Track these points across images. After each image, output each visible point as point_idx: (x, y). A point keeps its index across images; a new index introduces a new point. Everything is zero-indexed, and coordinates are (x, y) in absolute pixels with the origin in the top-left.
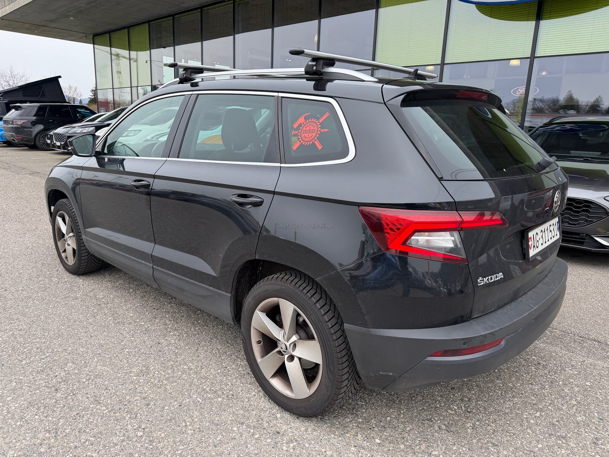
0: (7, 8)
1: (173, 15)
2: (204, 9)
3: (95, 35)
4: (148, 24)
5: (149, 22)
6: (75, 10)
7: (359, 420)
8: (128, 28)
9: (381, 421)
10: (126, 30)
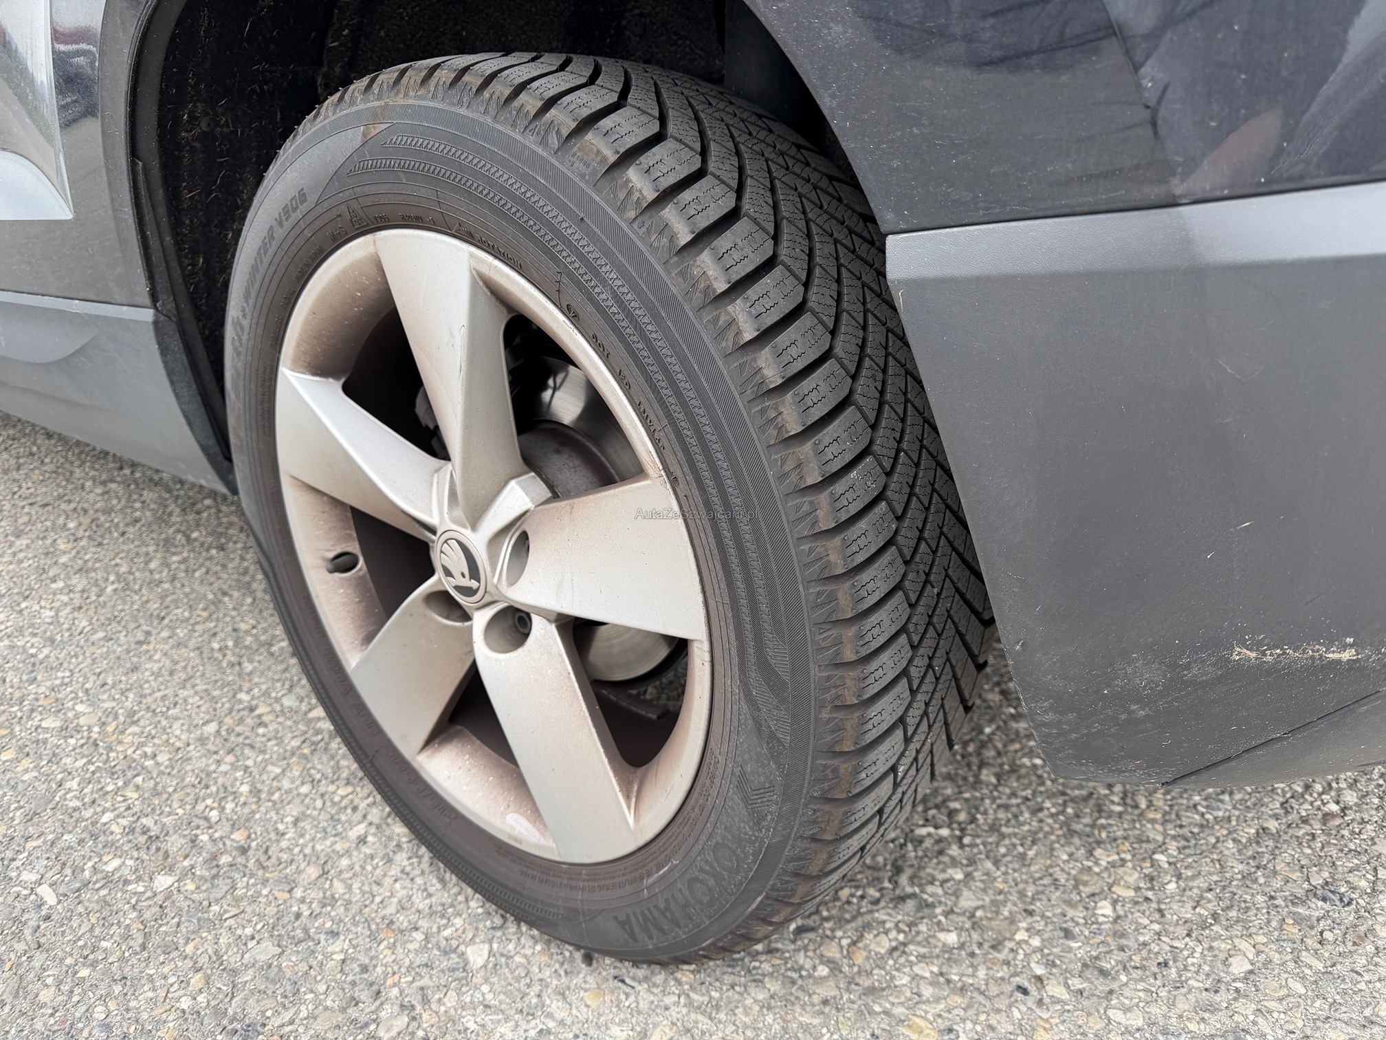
7: (942, 936)
9: (1068, 934)
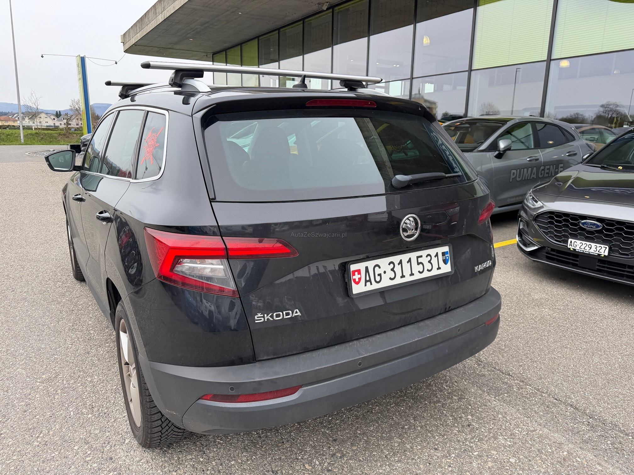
0: (138, 35)
1: (279, 29)
2: (307, 20)
3: (214, 54)
4: (257, 39)
5: (258, 37)
6: (193, 31)
8: (241, 44)
9: (221, 464)
10: (239, 47)
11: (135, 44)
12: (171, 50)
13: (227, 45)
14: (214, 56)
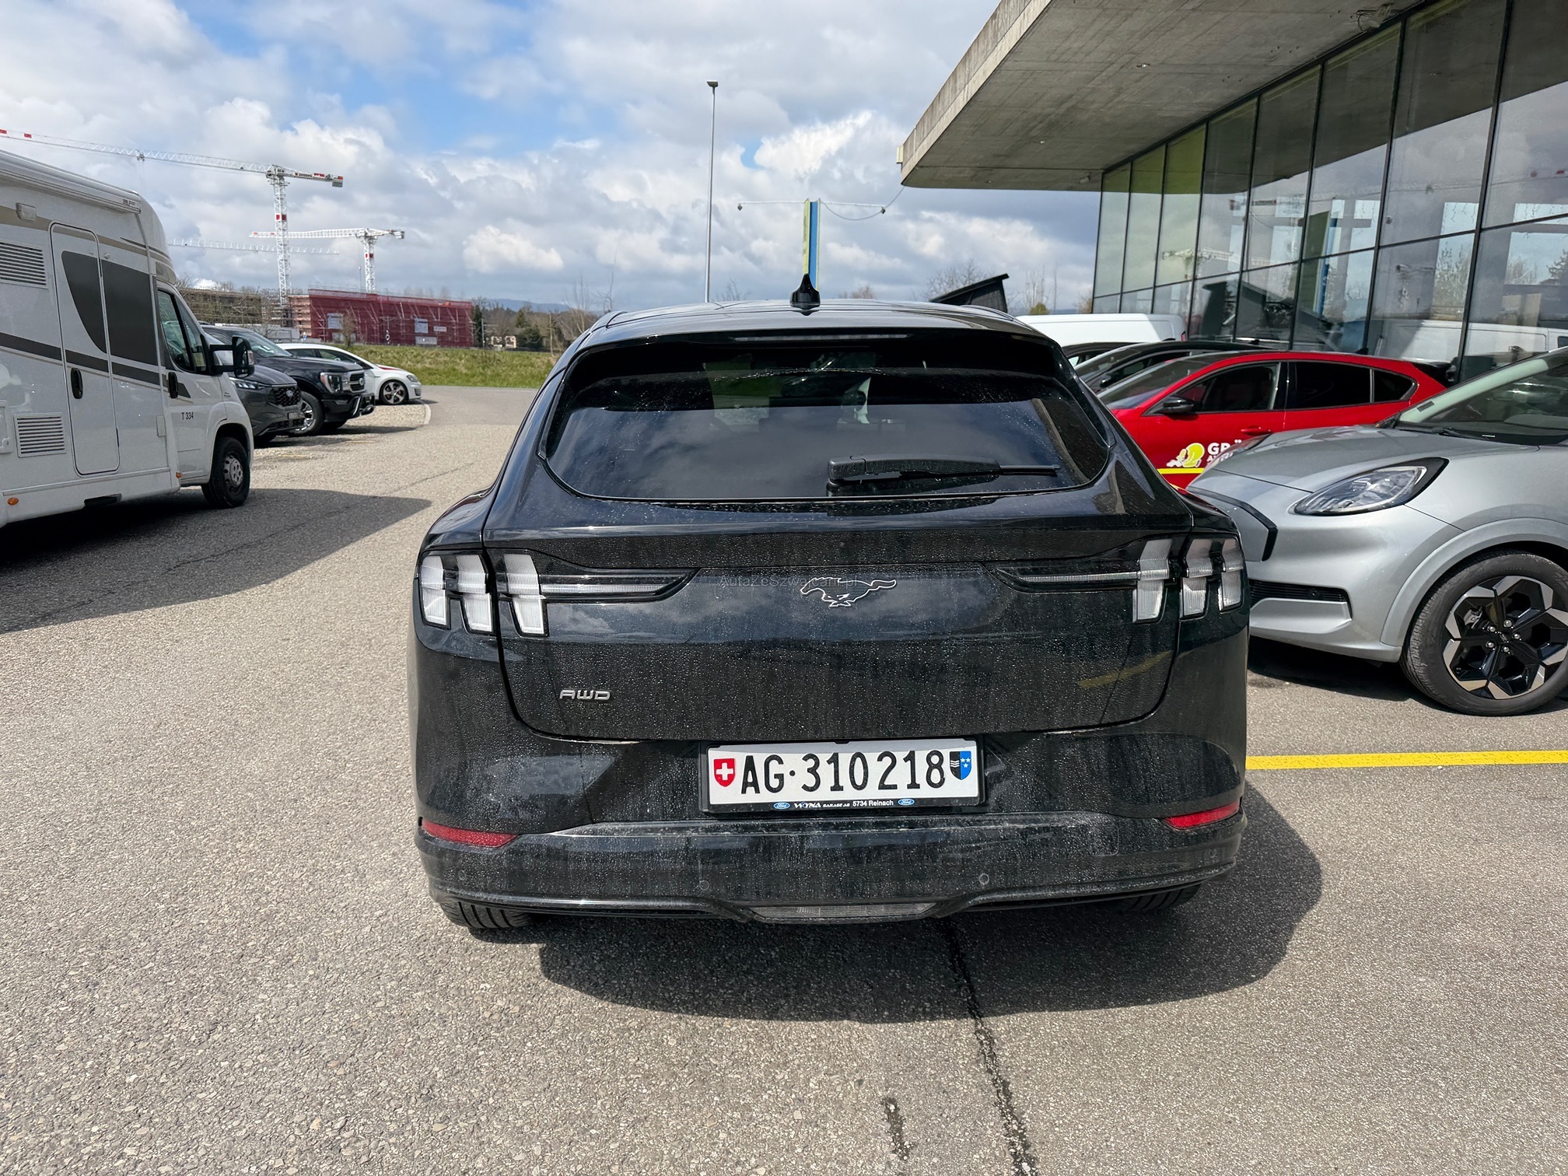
1: (1258, 93)
2: (1331, 62)
3: (1105, 172)
4: (1204, 126)
5: (1206, 120)
6: (1041, 122)
8: (1166, 142)
10: (1163, 148)
11: (920, 164)
12: (1002, 172)
13: (1134, 147)
14: (1107, 175)
